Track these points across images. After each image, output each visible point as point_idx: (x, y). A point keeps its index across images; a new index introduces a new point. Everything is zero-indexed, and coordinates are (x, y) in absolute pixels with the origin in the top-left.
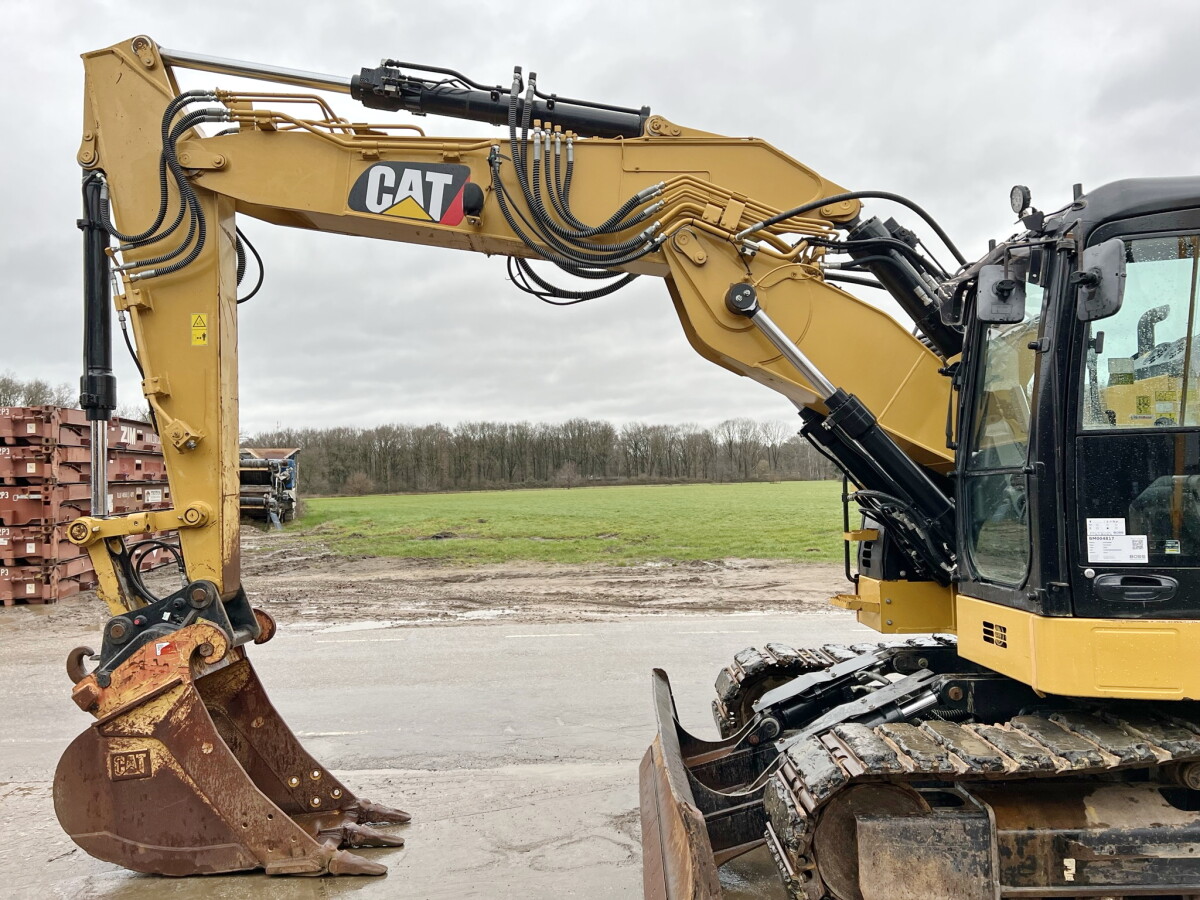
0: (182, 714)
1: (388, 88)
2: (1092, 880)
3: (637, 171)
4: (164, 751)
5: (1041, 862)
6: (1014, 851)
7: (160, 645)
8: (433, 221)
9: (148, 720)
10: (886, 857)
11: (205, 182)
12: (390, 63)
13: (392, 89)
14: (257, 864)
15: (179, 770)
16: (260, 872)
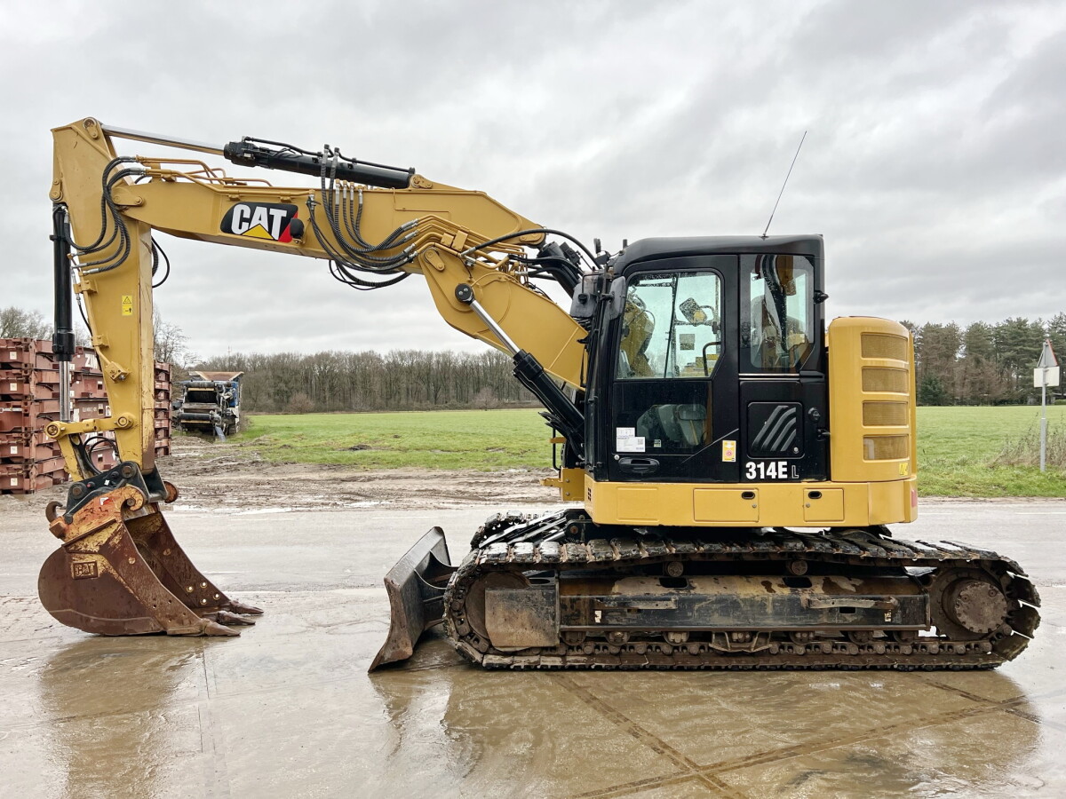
0: (116, 540)
1: (246, 155)
2: (610, 622)
3: (404, 210)
4: (106, 562)
5: (583, 612)
6: (569, 606)
7: (102, 499)
8: (274, 240)
9: (96, 544)
10: (500, 610)
11: (130, 213)
12: (248, 139)
13: (249, 156)
14: (162, 629)
15: (115, 573)
16: (164, 633)
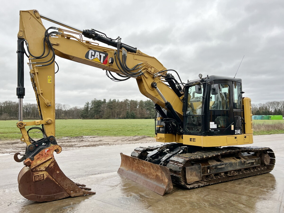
0: (52, 165)
1: (93, 35)
2: (211, 172)
3: (136, 59)
4: (47, 174)
5: (206, 170)
6: (203, 169)
7: (46, 150)
8: (101, 63)
9: (44, 167)
10: (189, 172)
11: (54, 47)
12: (93, 30)
14: (69, 196)
15: (51, 177)
16: (70, 197)
